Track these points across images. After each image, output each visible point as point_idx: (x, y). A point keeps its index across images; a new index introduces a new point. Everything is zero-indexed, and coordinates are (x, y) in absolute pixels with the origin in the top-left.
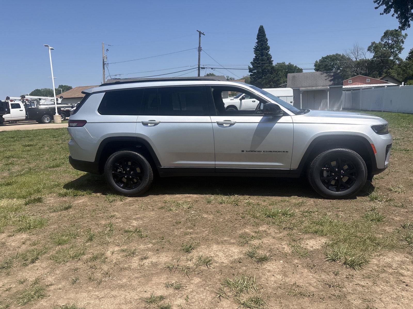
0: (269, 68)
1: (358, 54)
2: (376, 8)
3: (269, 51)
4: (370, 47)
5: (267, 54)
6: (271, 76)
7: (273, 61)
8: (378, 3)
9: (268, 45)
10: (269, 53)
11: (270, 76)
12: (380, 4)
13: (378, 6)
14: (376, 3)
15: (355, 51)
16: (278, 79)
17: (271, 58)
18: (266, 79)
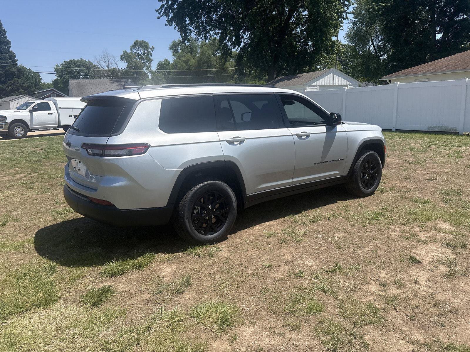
0: (14, 70)
1: (109, 62)
2: (158, 18)
3: (10, 47)
4: (122, 56)
5: (8, 51)
6: (20, 80)
7: (17, 60)
8: (160, 13)
9: (8, 39)
10: (11, 49)
11: (18, 80)
12: (161, 14)
13: (160, 16)
14: (158, 13)
15: (105, 59)
16: (30, 85)
17: (15, 56)
18: (12, 84)
